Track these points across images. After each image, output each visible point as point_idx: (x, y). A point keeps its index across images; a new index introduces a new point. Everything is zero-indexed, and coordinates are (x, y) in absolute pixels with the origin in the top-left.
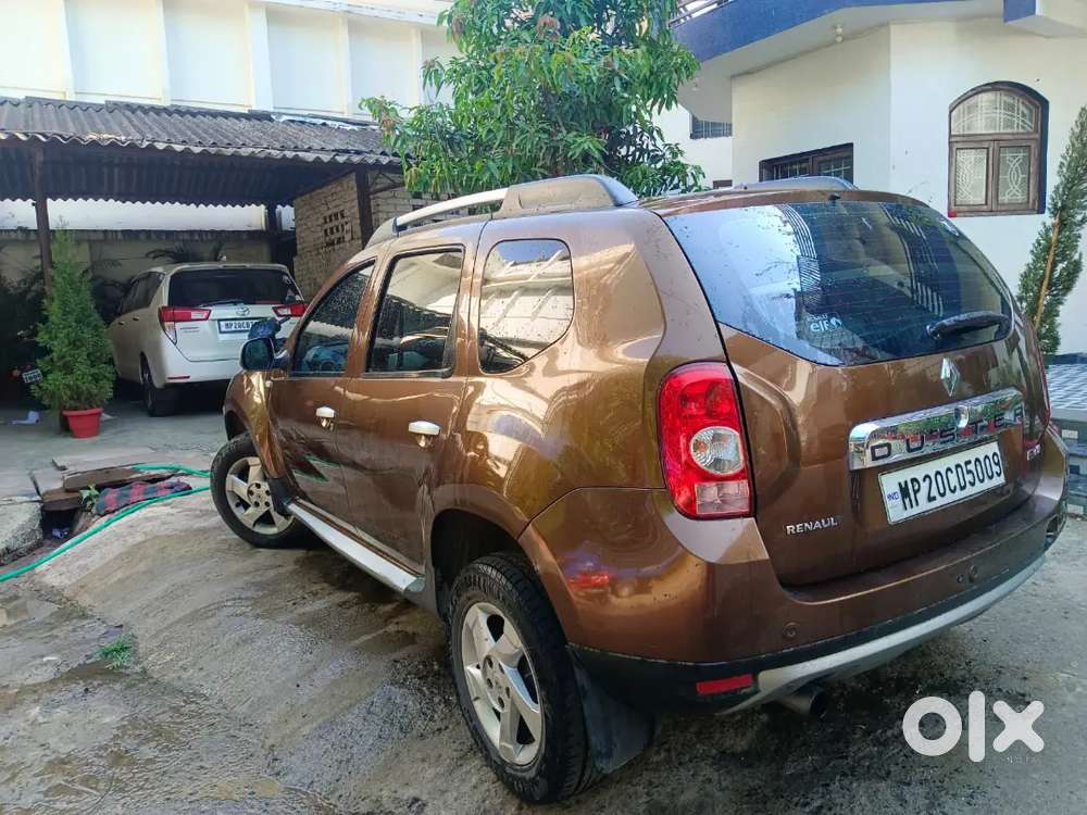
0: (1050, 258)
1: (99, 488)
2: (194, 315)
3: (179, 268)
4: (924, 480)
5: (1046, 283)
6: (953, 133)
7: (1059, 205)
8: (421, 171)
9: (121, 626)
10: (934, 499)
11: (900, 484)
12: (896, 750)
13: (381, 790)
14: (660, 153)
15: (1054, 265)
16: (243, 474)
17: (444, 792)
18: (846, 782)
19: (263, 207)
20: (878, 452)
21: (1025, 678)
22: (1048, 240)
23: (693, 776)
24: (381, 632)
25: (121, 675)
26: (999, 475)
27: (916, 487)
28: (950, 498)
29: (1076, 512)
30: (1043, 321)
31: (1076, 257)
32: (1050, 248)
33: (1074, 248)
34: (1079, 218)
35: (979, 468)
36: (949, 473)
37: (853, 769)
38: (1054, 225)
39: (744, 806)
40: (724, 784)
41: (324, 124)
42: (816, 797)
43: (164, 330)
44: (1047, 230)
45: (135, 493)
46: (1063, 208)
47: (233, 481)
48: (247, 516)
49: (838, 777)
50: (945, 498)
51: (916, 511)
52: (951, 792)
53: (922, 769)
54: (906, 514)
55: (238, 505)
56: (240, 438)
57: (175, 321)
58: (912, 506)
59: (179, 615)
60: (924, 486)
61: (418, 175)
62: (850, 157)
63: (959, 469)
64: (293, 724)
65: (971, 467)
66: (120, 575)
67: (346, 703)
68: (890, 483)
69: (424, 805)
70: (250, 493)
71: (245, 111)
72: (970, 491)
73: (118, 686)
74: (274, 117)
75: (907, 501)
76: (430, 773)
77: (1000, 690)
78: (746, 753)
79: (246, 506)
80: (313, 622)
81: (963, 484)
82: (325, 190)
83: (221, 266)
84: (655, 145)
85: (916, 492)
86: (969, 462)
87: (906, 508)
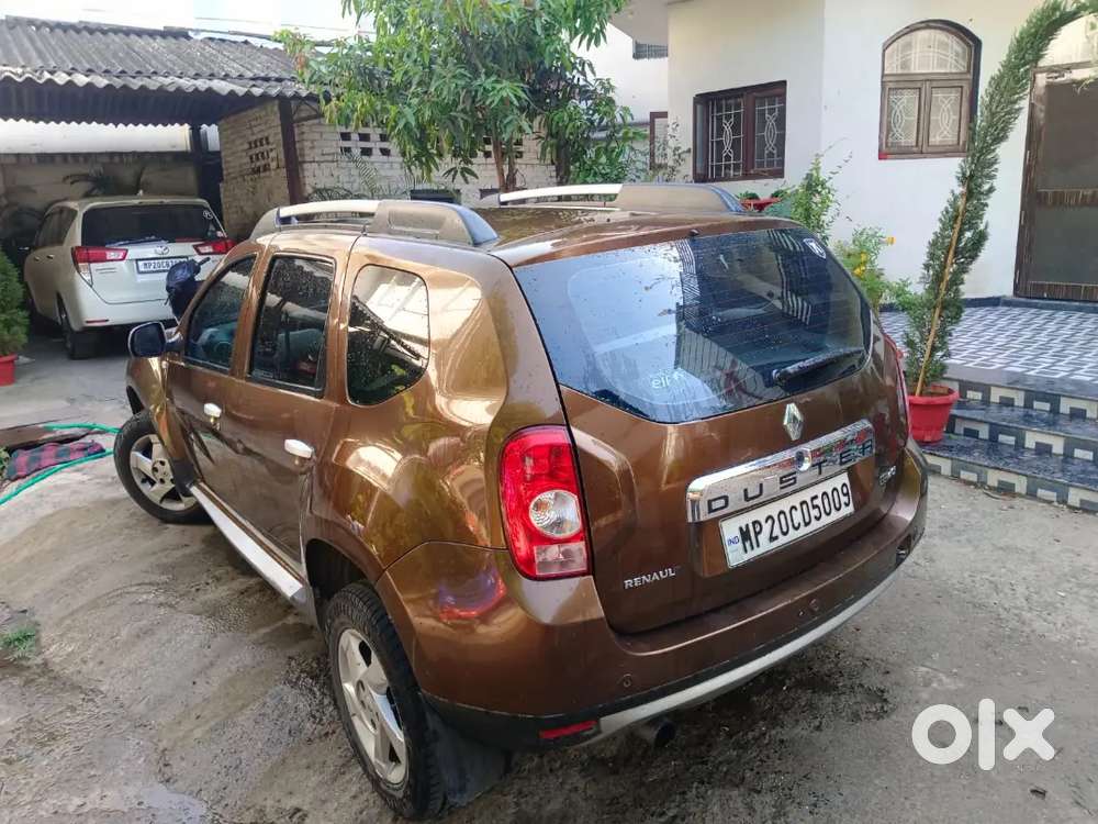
0: (957, 226)
1: (10, 450)
2: (111, 255)
3: (91, 205)
4: (766, 521)
5: (951, 252)
6: (886, 72)
7: (968, 173)
8: (343, 104)
9: (25, 611)
10: (776, 538)
11: (741, 529)
12: (755, 754)
13: (266, 799)
14: (592, 88)
15: (961, 233)
16: (147, 451)
17: (324, 802)
18: (703, 789)
19: (187, 126)
20: (716, 505)
21: (888, 672)
22: (956, 210)
23: (561, 783)
24: (279, 624)
25: (21, 668)
26: (847, 505)
27: (758, 529)
28: (793, 535)
29: (971, 479)
30: (948, 290)
31: (982, 227)
32: (957, 217)
33: (980, 217)
34: (986, 187)
35: (826, 501)
36: (793, 511)
37: (710, 774)
38: (962, 195)
39: (605, 816)
40: (589, 792)
41: (246, 42)
42: (673, 805)
43: (79, 272)
44: (956, 198)
45: (47, 455)
46: (972, 176)
47: (137, 458)
48: (154, 492)
49: (695, 785)
50: (788, 536)
51: (757, 552)
52: (798, 800)
53: (773, 776)
54: (746, 557)
55: (143, 481)
56: (142, 414)
57: (90, 262)
58: (752, 548)
59: (82, 600)
60: (766, 527)
61: (340, 109)
62: (782, 97)
63: (804, 506)
64: (186, 726)
65: (818, 502)
66: (25, 553)
67: (240, 703)
68: (730, 530)
69: (306, 815)
70: (155, 469)
71: (160, 27)
72: (815, 525)
73: (17, 681)
74: (191, 34)
75: (748, 544)
76: (315, 779)
77: (861, 685)
78: (614, 759)
79: (153, 483)
80: (213, 612)
81: (807, 520)
82: (250, 112)
83: (136, 202)
84: (586, 80)
85: (757, 534)
86: (816, 497)
87: (746, 551)
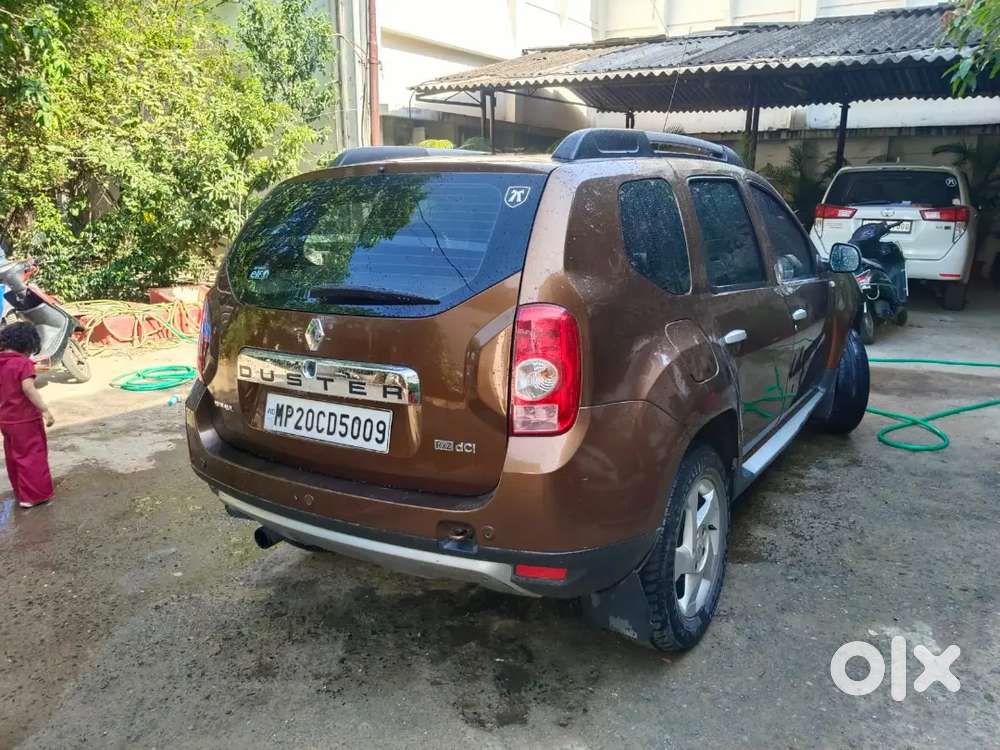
2: (843, 213)
4: (298, 411)
10: (302, 429)
20: (244, 372)
27: (289, 413)
35: (356, 426)
57: (824, 218)
63: (333, 418)
65: (349, 422)
75: (278, 420)
81: (331, 430)
83: (880, 168)
85: (288, 416)
86: (347, 416)
87: (275, 424)
